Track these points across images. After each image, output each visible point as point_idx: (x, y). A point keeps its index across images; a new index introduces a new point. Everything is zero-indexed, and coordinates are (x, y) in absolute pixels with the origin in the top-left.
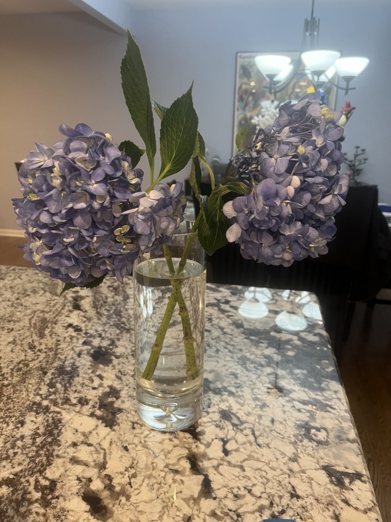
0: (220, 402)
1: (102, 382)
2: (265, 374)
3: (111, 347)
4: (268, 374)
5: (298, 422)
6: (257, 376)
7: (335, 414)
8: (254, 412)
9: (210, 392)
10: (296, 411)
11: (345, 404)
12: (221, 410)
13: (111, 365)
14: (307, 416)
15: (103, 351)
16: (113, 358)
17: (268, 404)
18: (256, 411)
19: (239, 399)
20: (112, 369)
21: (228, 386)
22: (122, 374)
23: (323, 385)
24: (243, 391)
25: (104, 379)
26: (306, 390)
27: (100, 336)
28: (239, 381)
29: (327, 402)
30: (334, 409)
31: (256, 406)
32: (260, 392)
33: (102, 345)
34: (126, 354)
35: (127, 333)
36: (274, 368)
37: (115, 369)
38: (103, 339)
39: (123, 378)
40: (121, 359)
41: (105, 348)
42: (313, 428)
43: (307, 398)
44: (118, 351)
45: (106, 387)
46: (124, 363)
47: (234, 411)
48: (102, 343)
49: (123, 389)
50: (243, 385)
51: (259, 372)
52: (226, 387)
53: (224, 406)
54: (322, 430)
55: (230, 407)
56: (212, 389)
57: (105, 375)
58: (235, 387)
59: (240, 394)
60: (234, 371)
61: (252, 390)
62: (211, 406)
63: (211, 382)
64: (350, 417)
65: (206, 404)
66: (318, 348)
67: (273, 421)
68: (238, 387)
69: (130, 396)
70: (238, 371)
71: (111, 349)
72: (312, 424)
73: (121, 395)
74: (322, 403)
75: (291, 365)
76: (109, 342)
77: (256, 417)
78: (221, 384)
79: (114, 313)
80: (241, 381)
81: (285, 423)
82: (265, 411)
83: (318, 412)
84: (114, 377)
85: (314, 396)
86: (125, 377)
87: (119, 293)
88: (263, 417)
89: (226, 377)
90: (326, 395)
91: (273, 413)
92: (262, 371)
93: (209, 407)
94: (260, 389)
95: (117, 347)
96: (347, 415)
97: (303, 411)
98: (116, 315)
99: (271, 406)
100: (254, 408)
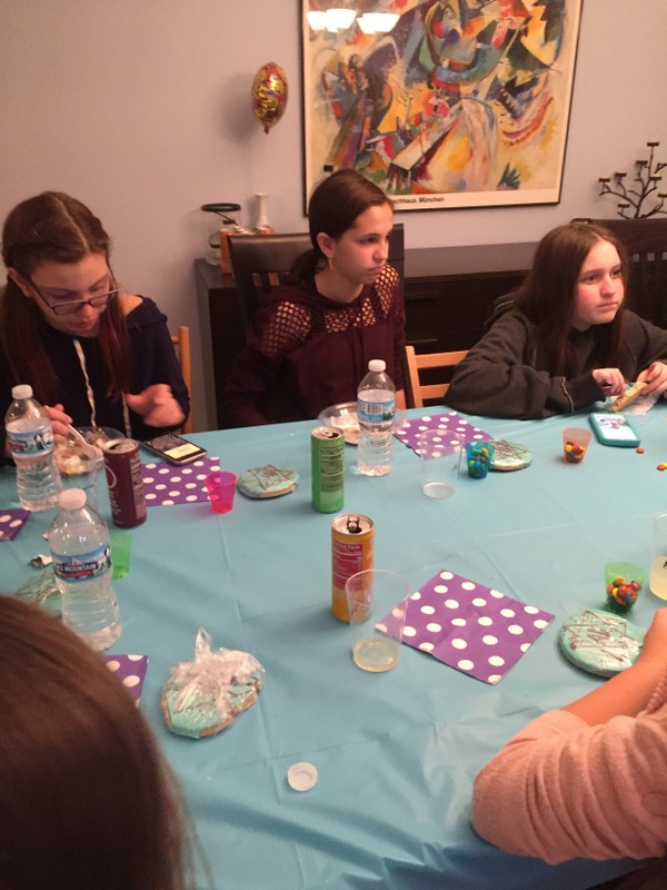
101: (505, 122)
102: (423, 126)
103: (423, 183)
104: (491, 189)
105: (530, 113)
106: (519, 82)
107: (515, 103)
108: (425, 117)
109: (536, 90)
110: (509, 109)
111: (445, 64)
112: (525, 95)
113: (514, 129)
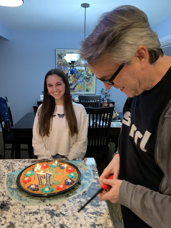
0: (59, 220)
1: (6, 221)
2: (77, 202)
3: (9, 200)
4: (78, 202)
5: (91, 224)
6: (74, 204)
7: (104, 217)
8: (73, 223)
9: (55, 216)
10: (90, 218)
11: (108, 211)
12: (60, 224)
13: (9, 210)
14: (94, 220)
15: (5, 203)
16: (10, 206)
17: (79, 217)
18: (74, 222)
19: (67, 217)
20: (10, 213)
21: (62, 212)
22: (15, 214)
23: (99, 204)
24: (68, 213)
25: (7, 219)
26: (93, 207)
27: (3, 195)
28: (66, 208)
29: (101, 212)
30: (104, 214)
31: (74, 219)
32: (75, 212)
33: (4, 200)
34: (16, 203)
35: (16, 191)
36: (80, 198)
37: (11, 212)
38: (4, 196)
39: (16, 216)
40: (14, 206)
41: (6, 201)
42: (96, 225)
43: (93, 211)
44: (12, 202)
45: (8, 223)
46: (15, 208)
47: (65, 224)
48: (4, 199)
49: (16, 222)
50: (68, 210)
51: (74, 202)
52: (61, 212)
53: (61, 222)
54: (100, 225)
55: (64, 222)
56: (55, 214)
57: (7, 216)
58: (65, 211)
59: (67, 214)
60: (64, 203)
61: (72, 211)
62: (56, 223)
63: (55, 211)
64: (110, 217)
65: (54, 223)
66: (97, 186)
67: (81, 225)
68: (66, 211)
69: (20, 226)
70: (66, 203)
71: (9, 201)
72: (96, 223)
73: (15, 226)
74: (99, 212)
75: (86, 196)
76: (7, 198)
77: (74, 225)
78: (59, 211)
79: (8, 181)
80: (67, 208)
81: (85, 225)
82: (78, 221)
83: (98, 217)
84: (11, 217)
85: (96, 210)
86: (17, 215)
87: (10, 169)
88: (77, 224)
89: (61, 207)
90: (100, 208)
91: (81, 221)
92: (75, 201)
93: (55, 224)
94: (75, 210)
95: (11, 200)
96: (109, 216)
97: (92, 218)
98: (10, 182)
99: (80, 218)
100: (73, 221)
101: (86, 83)
102: (74, 83)
103: (74, 90)
104: (84, 92)
105: (90, 82)
106: (88, 78)
107: (87, 80)
108: (74, 82)
109: (90, 79)
110: (87, 81)
111: (77, 75)
112: (89, 79)
113: (88, 84)
